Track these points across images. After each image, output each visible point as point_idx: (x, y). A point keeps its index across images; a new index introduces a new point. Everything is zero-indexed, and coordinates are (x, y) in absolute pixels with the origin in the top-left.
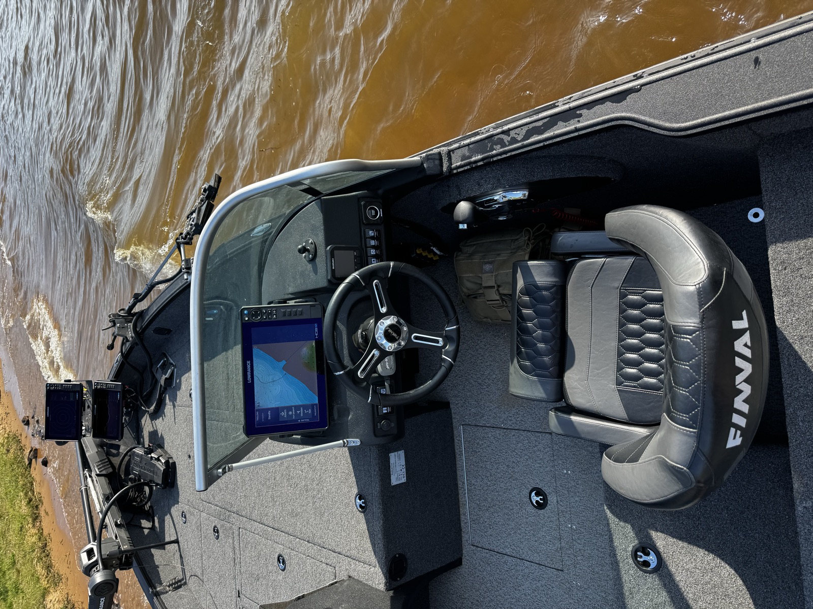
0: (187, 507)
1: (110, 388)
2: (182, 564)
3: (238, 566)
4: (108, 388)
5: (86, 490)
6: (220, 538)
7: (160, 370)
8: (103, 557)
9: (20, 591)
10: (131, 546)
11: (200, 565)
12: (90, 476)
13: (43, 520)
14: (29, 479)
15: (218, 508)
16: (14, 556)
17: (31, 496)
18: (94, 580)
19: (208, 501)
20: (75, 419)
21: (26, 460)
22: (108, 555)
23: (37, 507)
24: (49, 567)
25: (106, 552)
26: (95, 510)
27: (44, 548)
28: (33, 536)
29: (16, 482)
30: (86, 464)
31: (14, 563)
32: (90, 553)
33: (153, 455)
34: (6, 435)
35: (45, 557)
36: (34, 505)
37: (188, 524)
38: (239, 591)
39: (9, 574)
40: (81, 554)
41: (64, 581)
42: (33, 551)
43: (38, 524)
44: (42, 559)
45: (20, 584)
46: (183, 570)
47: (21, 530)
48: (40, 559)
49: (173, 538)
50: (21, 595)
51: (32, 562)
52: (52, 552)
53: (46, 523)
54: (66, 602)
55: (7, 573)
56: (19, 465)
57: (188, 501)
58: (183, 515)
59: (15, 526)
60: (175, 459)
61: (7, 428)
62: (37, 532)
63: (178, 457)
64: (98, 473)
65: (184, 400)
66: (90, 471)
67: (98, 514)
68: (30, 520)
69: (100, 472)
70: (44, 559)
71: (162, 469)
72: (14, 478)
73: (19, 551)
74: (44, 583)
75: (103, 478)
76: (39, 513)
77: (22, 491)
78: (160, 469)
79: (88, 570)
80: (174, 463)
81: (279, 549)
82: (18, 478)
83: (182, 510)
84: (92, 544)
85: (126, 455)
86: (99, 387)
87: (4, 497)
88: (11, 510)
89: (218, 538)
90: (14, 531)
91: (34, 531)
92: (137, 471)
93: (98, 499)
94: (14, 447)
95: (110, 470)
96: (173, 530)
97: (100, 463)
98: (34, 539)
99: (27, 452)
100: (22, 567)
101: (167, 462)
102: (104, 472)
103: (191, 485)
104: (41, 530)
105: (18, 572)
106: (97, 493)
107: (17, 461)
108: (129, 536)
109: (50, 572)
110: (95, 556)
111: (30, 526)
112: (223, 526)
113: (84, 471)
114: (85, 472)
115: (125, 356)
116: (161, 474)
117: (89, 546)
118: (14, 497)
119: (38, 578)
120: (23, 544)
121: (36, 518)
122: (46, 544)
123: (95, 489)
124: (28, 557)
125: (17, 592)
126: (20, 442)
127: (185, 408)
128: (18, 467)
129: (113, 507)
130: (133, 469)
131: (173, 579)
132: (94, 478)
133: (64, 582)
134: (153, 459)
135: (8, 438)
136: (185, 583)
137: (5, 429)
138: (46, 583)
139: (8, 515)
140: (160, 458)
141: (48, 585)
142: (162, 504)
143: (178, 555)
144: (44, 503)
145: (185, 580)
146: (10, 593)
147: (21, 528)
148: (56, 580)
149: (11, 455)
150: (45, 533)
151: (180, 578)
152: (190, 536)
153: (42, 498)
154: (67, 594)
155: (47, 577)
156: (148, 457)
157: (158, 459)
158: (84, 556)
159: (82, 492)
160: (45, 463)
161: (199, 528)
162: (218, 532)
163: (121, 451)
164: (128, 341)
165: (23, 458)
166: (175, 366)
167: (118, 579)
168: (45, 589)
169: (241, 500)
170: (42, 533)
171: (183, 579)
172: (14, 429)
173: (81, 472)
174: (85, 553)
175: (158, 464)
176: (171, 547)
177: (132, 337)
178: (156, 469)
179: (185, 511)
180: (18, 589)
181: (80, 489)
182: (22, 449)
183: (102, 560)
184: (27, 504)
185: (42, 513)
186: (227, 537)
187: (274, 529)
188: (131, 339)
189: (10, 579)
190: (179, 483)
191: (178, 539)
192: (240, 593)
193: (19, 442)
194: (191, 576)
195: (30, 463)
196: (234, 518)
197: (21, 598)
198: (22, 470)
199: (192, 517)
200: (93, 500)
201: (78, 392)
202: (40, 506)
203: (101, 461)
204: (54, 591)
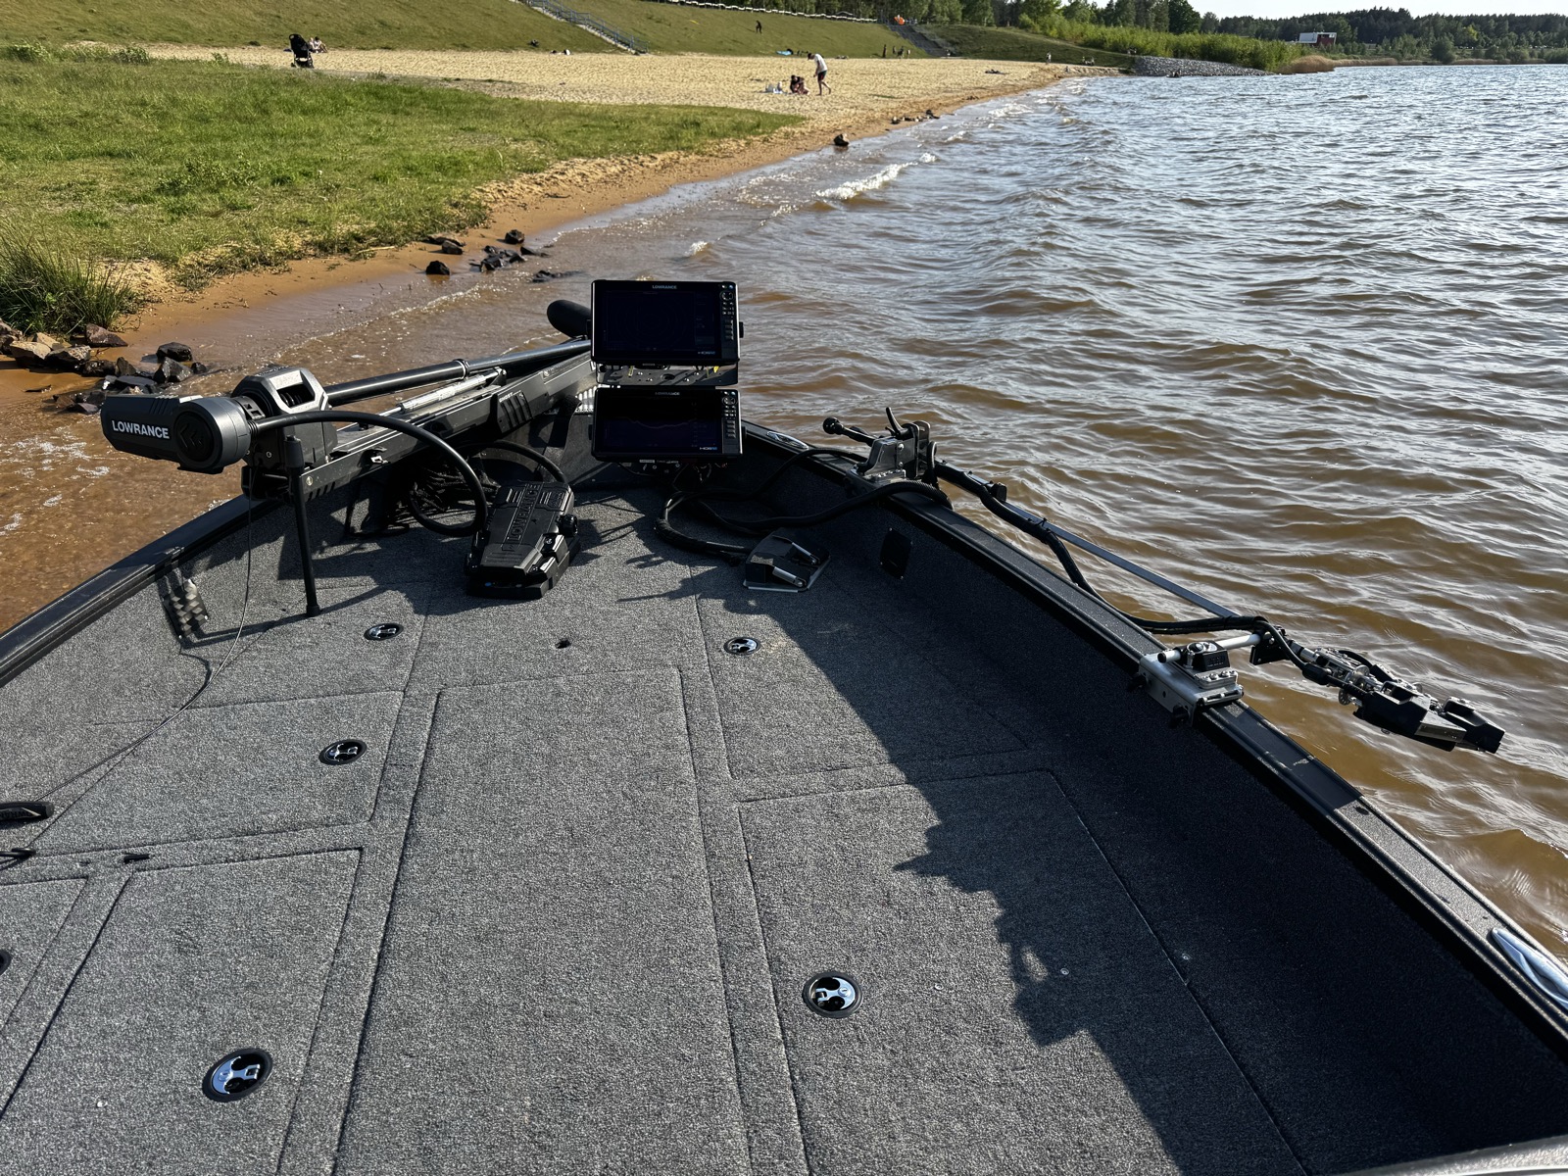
0: (415, 640)
1: (726, 428)
2: (249, 630)
3: (230, 846)
4: (726, 423)
5: (459, 374)
6: (326, 768)
7: (784, 550)
8: (286, 429)
9: (175, 216)
10: (311, 494)
11: (242, 695)
12: (489, 382)
13: (318, 261)
14: (402, 239)
15: (421, 755)
16: (249, 208)
17: (368, 242)
18: (222, 411)
19: (440, 715)
20: (648, 349)
21: (439, 235)
22: (291, 439)
23: (346, 250)
24: (220, 268)
25: (299, 434)
26: (407, 398)
27: (260, 260)
28: (286, 242)
29: (397, 217)
30: (518, 370)
31: (233, 208)
32: (301, 393)
33: (559, 539)
34: (483, 203)
35: (243, 262)
36: (350, 246)
37: (365, 647)
38: (145, 857)
39: (211, 198)
40: (297, 372)
41: (189, 295)
42: (257, 242)
43: (311, 252)
44: (238, 256)
45: (190, 217)
46: (229, 635)
47: (300, 222)
48: (239, 253)
49: (322, 599)
50: (166, 218)
51: (234, 239)
52: (250, 274)
53: (312, 266)
54: (142, 298)
55: (216, 197)
56: (430, 224)
57: (433, 645)
58: (389, 631)
59: (309, 212)
60: (550, 596)
61: (496, 206)
62: (295, 249)
63: (554, 605)
64: (501, 400)
65: (721, 622)
66: (502, 381)
67: (397, 406)
68: (320, 238)
69: (502, 404)
70: (238, 260)
71: (523, 566)
72: (403, 213)
73: (258, 218)
74: (188, 259)
75: (485, 411)
76: (332, 254)
77: (378, 227)
78: (522, 559)
79: (252, 391)
80: (537, 595)
81: (289, 1056)
82: (404, 219)
83: (403, 624)
84: (323, 398)
85: (541, 461)
86: (726, 401)
87: (365, 197)
88: (341, 207)
89: (326, 758)
90: (298, 210)
91: (297, 243)
92: (511, 498)
93: (436, 402)
94: (463, 216)
95: (504, 428)
96: (345, 594)
97: (522, 403)
98: (280, 243)
99: (454, 236)
100: (224, 223)
101: (540, 576)
102: (500, 413)
103: (481, 650)
104: (299, 256)
105: (216, 215)
106: (449, 399)
107: (438, 220)
108: (336, 487)
109: (209, 271)
110: (291, 405)
111: (309, 238)
112: (365, 777)
113: (502, 366)
114: (500, 370)
115: (807, 460)
116: (509, 565)
117: (318, 389)
118: (367, 212)
119: (199, 249)
120: (273, 224)
121: (324, 248)
122: (269, 265)
123: (458, 394)
124: (245, 232)
125: (173, 211)
126: (472, 226)
127: (698, 625)
128: (426, 220)
129: (414, 441)
130: (518, 486)
131: (203, 607)
132: (484, 391)
133: (187, 294)
134: (547, 539)
135: (479, 206)
136: (187, 644)
137: (495, 202)
138: (188, 262)
139: (330, 201)
140: (552, 560)
141: (182, 266)
142: (417, 561)
143: (273, 614)
144: (352, 263)
145: (196, 641)
146: (172, 199)
147: (306, 222)
148: (190, 281)
149: (448, 210)
150: (292, 264)
151: (206, 629)
152: (330, 656)
153: (363, 261)
154: (159, 301)
155: (199, 264)
156: (552, 527)
157: (548, 553)
158: (292, 378)
159: (454, 363)
160: (435, 269)
161: (357, 686)
162: (345, 759)
163: (549, 449)
164: (862, 470)
165: (442, 229)
166: (803, 590)
167: (220, 471)
168: (175, 260)
169: (457, 855)
170: (293, 258)
171: (200, 635)
172: (496, 216)
173: (499, 361)
174: (299, 381)
175: (535, 555)
176: (297, 591)
177: (873, 479)
178: (519, 547)
179: (403, 635)
180: (179, 214)
181: (461, 360)
182: (459, 228)
183: (279, 427)
184: (352, 233)
185: (332, 260)
186: (330, 795)
187: (366, 1022)
188: (868, 477)
189: (204, 200)
190: (482, 612)
191: (320, 612)
192: (138, 865)
193: (474, 224)
194: (207, 664)
195: (432, 241)
196: (392, 824)
197: (161, 217)
198: (419, 226)
199: (386, 659)
200: (432, 391)
201: (719, 353)
202: (346, 255)
203: (527, 404)
204: (167, 276)
